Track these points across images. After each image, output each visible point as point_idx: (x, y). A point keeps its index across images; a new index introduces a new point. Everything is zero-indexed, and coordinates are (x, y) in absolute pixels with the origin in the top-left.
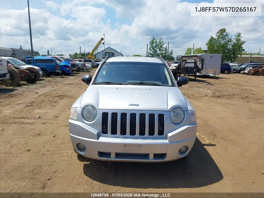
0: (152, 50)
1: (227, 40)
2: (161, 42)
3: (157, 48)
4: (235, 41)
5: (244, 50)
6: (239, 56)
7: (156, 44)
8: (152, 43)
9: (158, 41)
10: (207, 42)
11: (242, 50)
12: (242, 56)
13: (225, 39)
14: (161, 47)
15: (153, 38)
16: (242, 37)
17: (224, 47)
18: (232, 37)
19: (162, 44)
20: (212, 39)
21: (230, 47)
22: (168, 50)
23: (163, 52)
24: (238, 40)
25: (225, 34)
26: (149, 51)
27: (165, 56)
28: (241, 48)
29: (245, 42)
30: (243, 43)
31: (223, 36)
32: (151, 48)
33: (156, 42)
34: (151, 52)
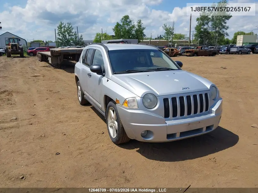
0: (61, 35)
1: (130, 26)
2: (70, 27)
3: (66, 33)
4: (137, 27)
5: (145, 35)
6: (141, 41)
7: (64, 29)
8: (60, 27)
9: (67, 26)
10: (113, 28)
11: (144, 35)
12: (144, 40)
13: (129, 25)
14: (70, 32)
15: (61, 23)
16: (142, 23)
17: (129, 32)
18: (134, 24)
19: (71, 29)
20: (118, 25)
21: (134, 32)
22: (77, 35)
23: (73, 37)
24: (140, 26)
25: (128, 20)
26: (58, 36)
27: (76, 41)
28: (143, 33)
29: (145, 28)
30: (144, 29)
31: (127, 22)
32: (60, 33)
33: (64, 27)
34: (61, 38)
